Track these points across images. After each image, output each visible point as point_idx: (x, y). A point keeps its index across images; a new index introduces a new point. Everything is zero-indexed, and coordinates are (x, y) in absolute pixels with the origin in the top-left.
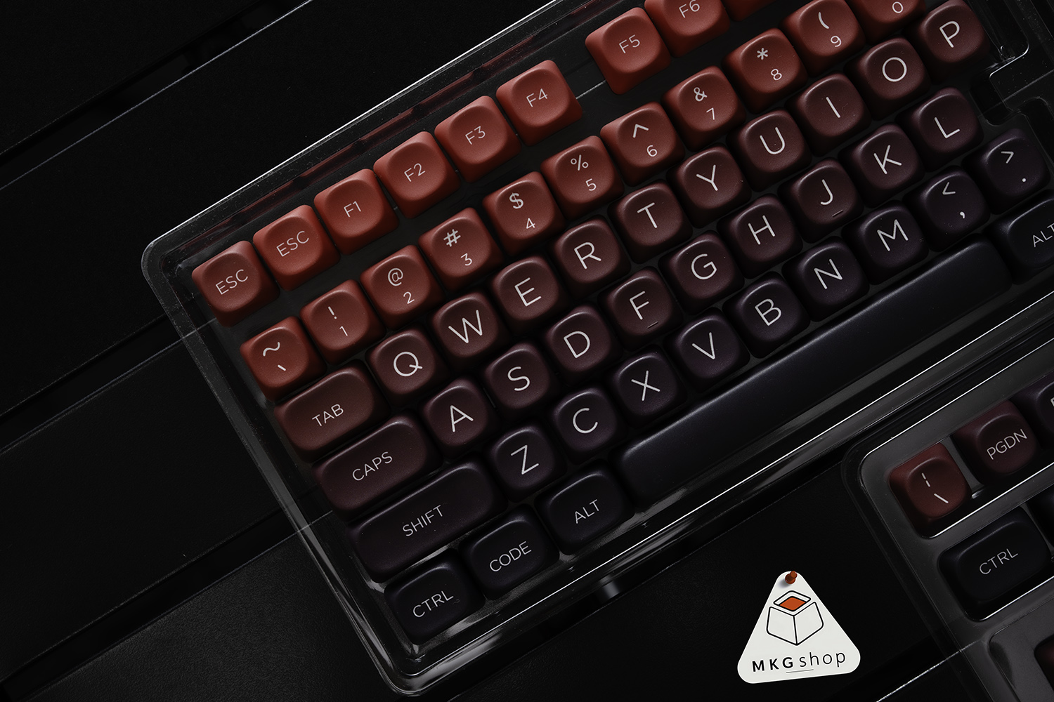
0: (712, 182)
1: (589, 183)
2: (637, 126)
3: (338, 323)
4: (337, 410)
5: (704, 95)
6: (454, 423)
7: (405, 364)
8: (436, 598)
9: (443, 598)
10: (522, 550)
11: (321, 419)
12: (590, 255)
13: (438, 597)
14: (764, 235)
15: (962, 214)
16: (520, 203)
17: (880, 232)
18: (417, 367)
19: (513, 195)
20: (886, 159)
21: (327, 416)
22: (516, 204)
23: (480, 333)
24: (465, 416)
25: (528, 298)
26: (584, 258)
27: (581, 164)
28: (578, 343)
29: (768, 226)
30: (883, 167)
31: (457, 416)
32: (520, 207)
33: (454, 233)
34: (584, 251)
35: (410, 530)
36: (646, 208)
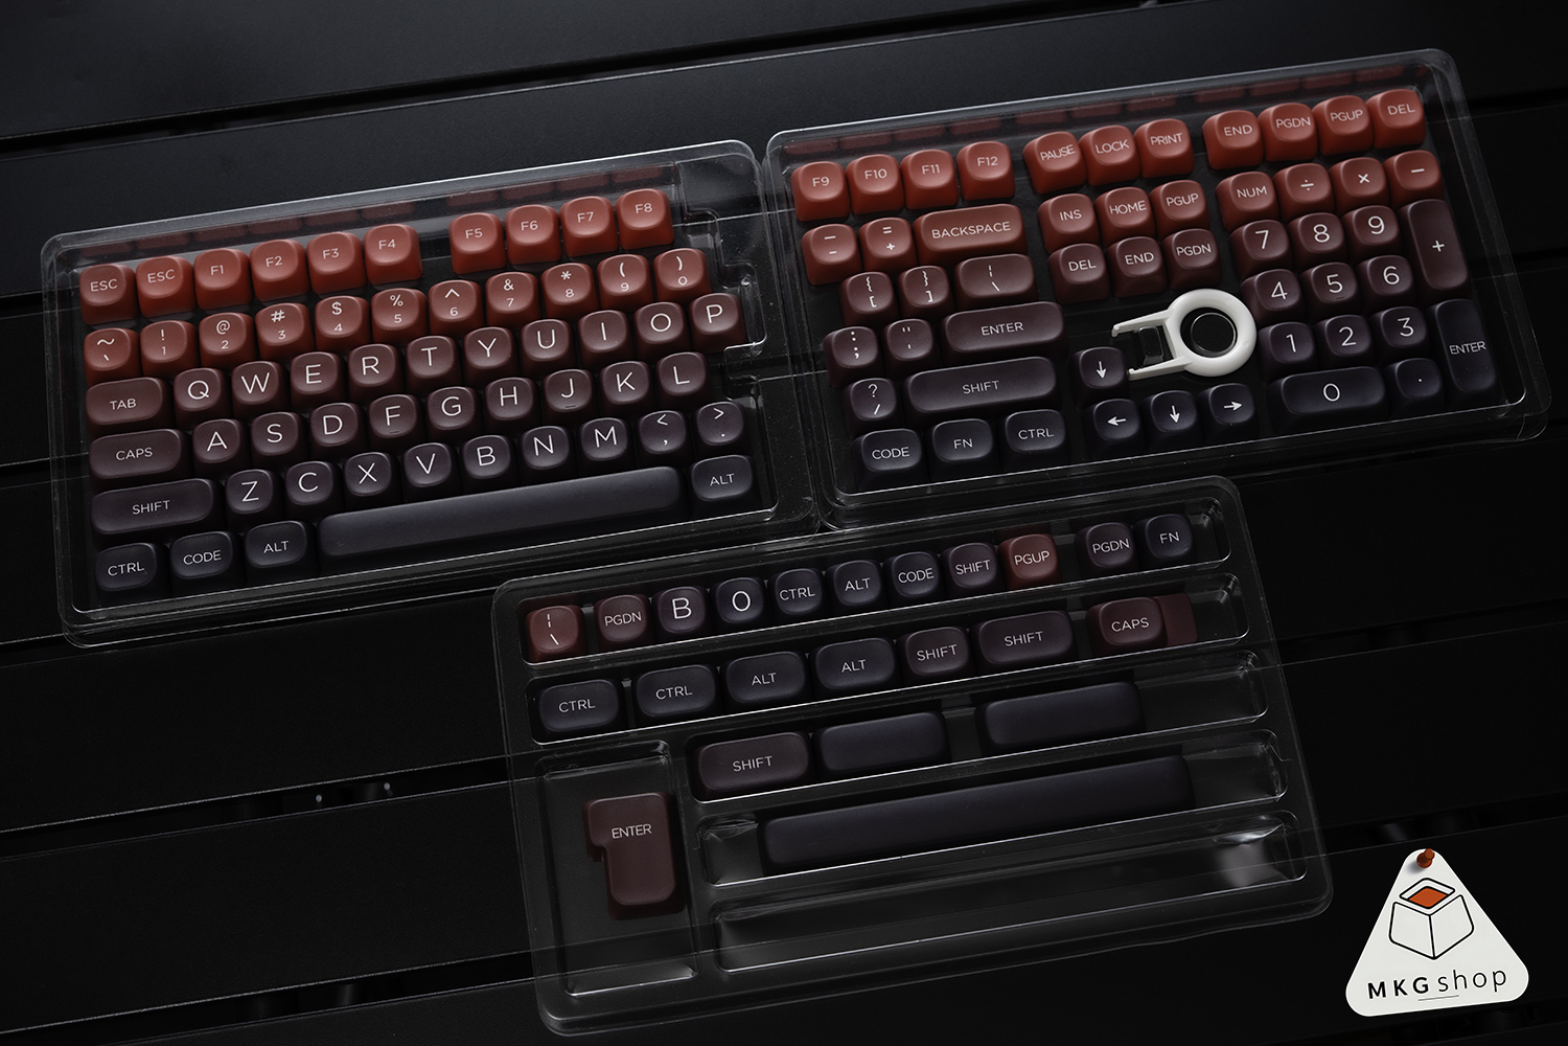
0: (488, 350)
1: (397, 316)
2: (452, 290)
3: (163, 344)
4: (131, 403)
5: (511, 287)
6: (211, 444)
7: (198, 389)
10: (214, 556)
11: (117, 405)
12: (372, 367)
14: (509, 401)
15: (666, 441)
16: (339, 311)
17: (597, 431)
18: (205, 395)
19: (337, 303)
20: (625, 381)
21: (122, 405)
22: (335, 311)
23: (263, 390)
24: (222, 443)
25: (311, 378)
26: (367, 367)
27: (397, 301)
28: (333, 424)
29: (515, 396)
30: (620, 386)
31: (217, 440)
32: (337, 314)
33: (281, 313)
34: (369, 362)
35: (137, 511)
36: (429, 350)
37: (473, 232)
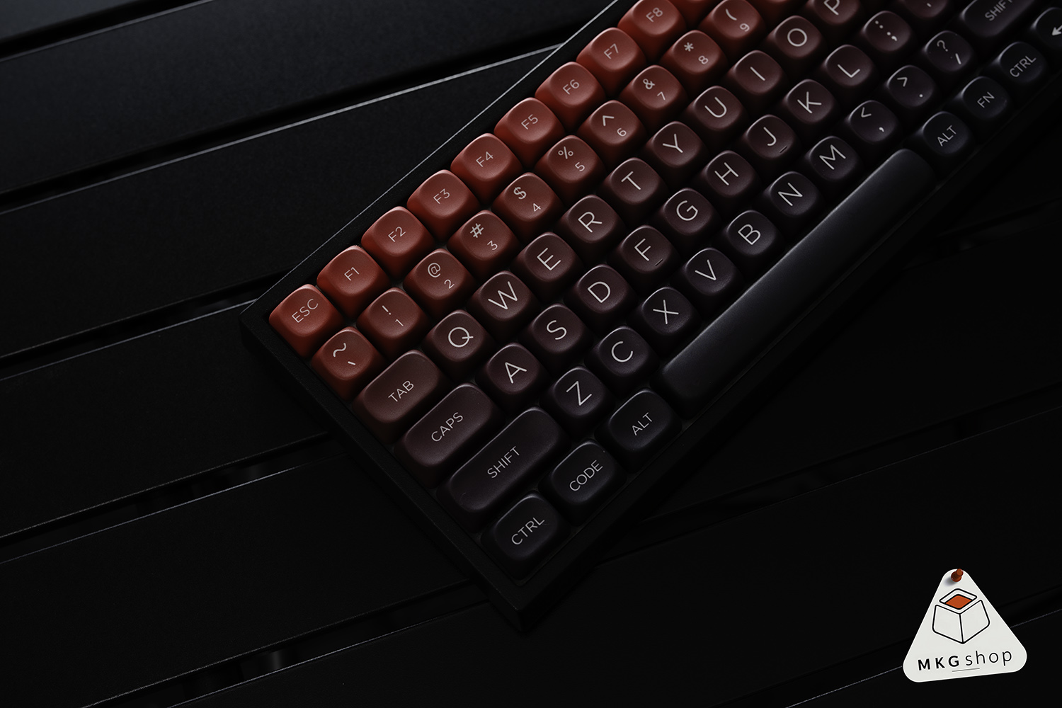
0: (676, 147)
1: (578, 166)
3: (394, 318)
4: (408, 386)
6: (511, 376)
7: (458, 337)
8: (530, 525)
9: (536, 524)
11: (396, 395)
12: (592, 221)
13: (531, 524)
14: (731, 177)
15: (882, 129)
16: (523, 194)
18: (469, 337)
19: (516, 189)
20: (808, 103)
21: (400, 393)
22: (520, 196)
23: (516, 299)
24: (519, 369)
25: (550, 264)
26: (588, 224)
27: (567, 154)
28: (600, 291)
29: (731, 170)
30: (807, 108)
31: (512, 370)
32: (524, 197)
33: (477, 226)
34: (587, 219)
35: (494, 472)
36: (627, 177)
37: (528, 121)
